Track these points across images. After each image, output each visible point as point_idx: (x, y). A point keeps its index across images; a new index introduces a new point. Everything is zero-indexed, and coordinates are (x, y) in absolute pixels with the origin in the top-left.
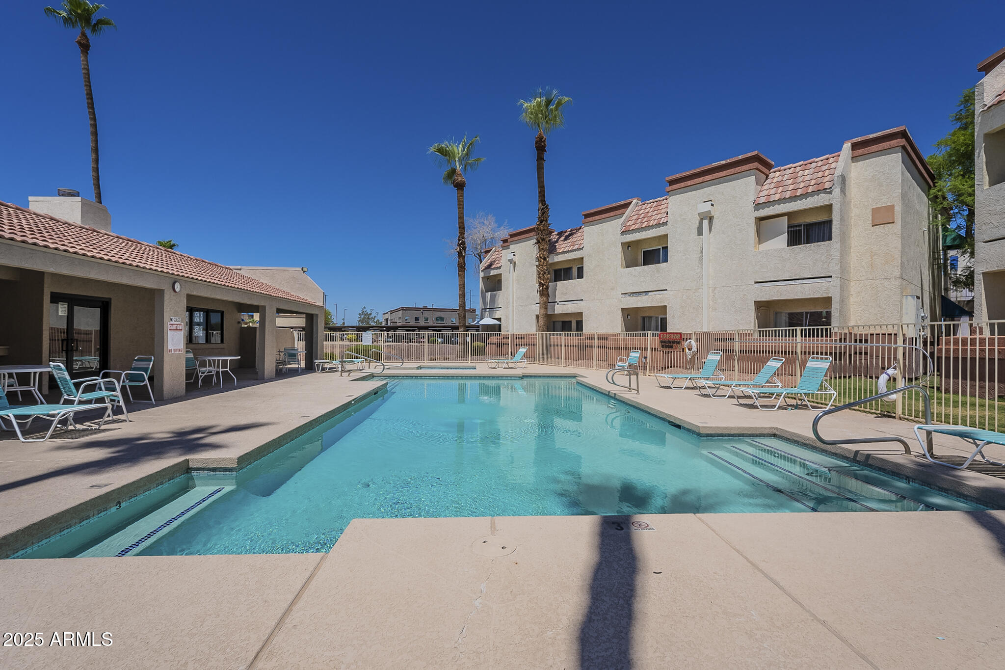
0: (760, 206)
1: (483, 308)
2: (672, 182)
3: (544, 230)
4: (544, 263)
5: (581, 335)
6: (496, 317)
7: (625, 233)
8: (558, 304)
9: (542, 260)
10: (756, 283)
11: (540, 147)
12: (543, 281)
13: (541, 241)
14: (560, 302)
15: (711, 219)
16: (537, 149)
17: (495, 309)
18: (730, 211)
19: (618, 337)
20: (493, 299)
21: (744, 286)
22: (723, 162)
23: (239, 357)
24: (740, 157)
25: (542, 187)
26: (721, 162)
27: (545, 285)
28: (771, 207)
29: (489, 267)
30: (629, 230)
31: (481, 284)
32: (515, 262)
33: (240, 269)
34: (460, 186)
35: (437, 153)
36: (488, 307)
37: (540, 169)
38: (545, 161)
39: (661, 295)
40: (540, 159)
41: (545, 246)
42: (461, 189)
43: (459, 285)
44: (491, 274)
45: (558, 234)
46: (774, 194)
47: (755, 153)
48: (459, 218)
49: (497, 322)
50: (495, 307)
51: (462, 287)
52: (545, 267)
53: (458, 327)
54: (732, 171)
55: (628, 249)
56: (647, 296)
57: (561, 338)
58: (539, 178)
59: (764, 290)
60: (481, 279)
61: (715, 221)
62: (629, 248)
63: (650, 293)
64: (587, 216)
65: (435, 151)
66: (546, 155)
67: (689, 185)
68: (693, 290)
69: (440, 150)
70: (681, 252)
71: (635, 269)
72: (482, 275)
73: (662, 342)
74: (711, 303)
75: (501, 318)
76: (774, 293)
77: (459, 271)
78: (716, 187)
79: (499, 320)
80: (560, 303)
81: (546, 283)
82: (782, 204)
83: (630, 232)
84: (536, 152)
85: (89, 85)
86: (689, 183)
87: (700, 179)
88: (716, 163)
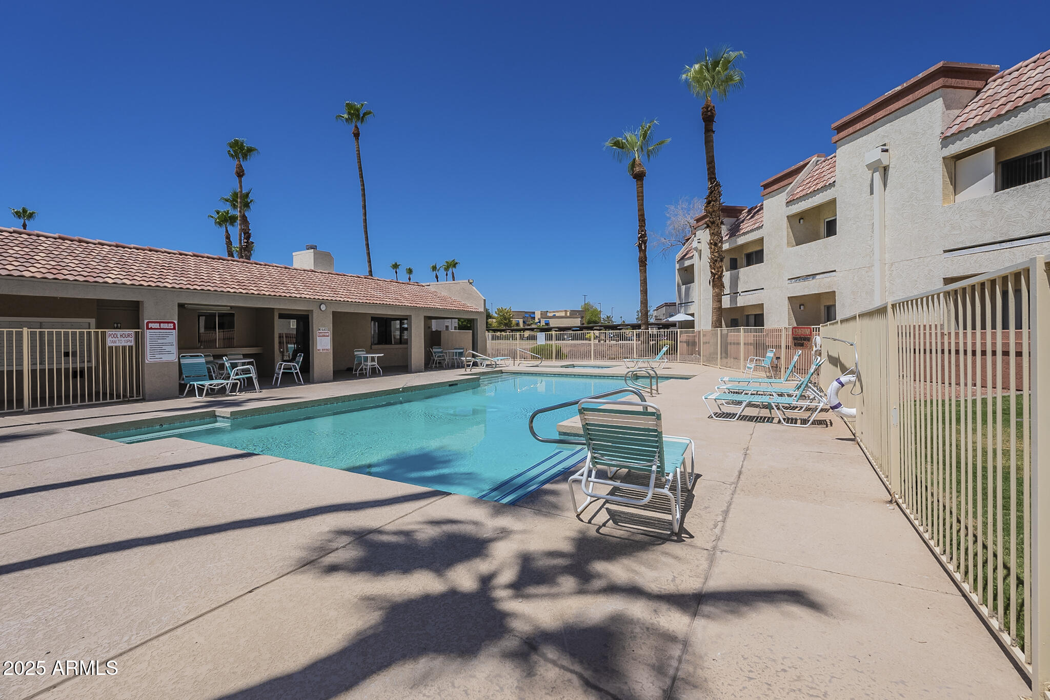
0: (949, 140)
1: (679, 303)
2: (840, 129)
3: (714, 211)
4: (714, 250)
5: (761, 331)
6: (690, 313)
7: (790, 203)
8: (740, 294)
9: (713, 246)
10: (945, 251)
11: (708, 118)
12: (714, 270)
13: (710, 225)
14: (742, 292)
15: (885, 169)
16: (704, 121)
17: (689, 304)
18: (910, 154)
19: (777, 333)
20: (687, 290)
21: (929, 259)
22: (899, 88)
23: (383, 355)
24: (921, 76)
25: (711, 163)
26: (896, 89)
27: (717, 274)
28: (965, 139)
29: (683, 258)
30: (794, 200)
31: (677, 278)
32: (701, 250)
33: (429, 285)
34: (639, 177)
35: (615, 147)
36: (684, 302)
37: (708, 142)
38: (714, 132)
39: (830, 279)
40: (709, 130)
41: (716, 230)
42: (640, 179)
43: (640, 280)
44: (685, 265)
45: (748, 212)
46: (973, 118)
47: (940, 64)
48: (638, 211)
49: (690, 318)
50: (690, 301)
51: (644, 282)
52: (715, 254)
53: (640, 326)
54: (911, 97)
55: (800, 222)
56: (814, 281)
57: (743, 335)
58: (707, 153)
59: (956, 260)
60: (677, 271)
61: (891, 172)
62: (802, 221)
63: (818, 277)
64: (766, 186)
65: (613, 146)
66: (715, 127)
67: (858, 128)
68: (866, 269)
69: (617, 144)
70: (850, 220)
71: (801, 248)
72: (677, 266)
73: (795, 339)
74: (887, 284)
75: (694, 314)
76: (971, 264)
77: (640, 267)
78: (891, 125)
79: (692, 315)
80: (741, 294)
81: (718, 272)
82: (981, 131)
83: (795, 201)
84: (704, 123)
85: (360, 162)
86: (859, 126)
87: (871, 119)
88: (890, 92)
